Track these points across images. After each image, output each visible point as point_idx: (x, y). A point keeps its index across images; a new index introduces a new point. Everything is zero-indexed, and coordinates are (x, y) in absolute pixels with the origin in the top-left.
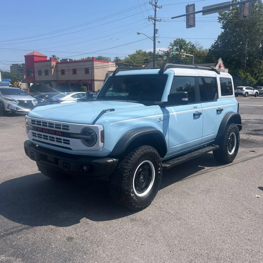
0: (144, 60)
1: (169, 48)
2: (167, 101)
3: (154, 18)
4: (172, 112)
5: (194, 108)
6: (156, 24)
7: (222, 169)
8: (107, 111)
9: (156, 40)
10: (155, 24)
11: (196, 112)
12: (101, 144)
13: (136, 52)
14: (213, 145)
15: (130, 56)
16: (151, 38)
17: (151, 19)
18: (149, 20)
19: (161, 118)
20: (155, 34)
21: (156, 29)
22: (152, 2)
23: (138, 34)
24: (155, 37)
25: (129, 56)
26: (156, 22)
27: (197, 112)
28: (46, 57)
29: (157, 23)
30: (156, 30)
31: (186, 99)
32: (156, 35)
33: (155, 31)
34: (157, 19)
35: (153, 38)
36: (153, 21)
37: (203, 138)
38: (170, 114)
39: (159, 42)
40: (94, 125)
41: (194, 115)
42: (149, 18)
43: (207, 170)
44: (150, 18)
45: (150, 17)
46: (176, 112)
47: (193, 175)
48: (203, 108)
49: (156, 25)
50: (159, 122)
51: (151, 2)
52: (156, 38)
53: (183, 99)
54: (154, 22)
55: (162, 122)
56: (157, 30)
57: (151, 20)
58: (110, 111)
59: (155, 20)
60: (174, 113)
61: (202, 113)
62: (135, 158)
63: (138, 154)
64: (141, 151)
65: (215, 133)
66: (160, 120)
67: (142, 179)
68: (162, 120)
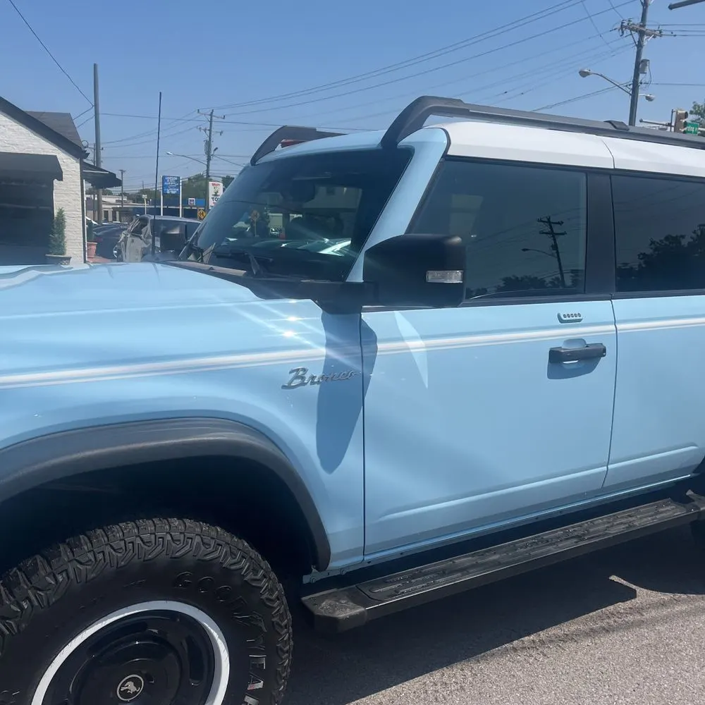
1: (674, 114)
2: (362, 281)
3: (638, 27)
4: (401, 339)
5: (561, 321)
6: (645, 43)
9: (641, 94)
10: (640, 46)
11: (570, 341)
14: (690, 493)
16: (624, 88)
17: (629, 29)
18: (623, 32)
19: (304, 370)
20: (638, 75)
21: (643, 58)
23: (584, 74)
24: (636, 84)
26: (645, 37)
27: (581, 341)
29: (647, 41)
30: (642, 61)
32: (641, 76)
33: (640, 66)
34: (649, 27)
35: (631, 87)
36: (636, 36)
37: (616, 469)
38: (380, 346)
39: (649, 99)
41: (556, 357)
42: (622, 25)
43: (639, 610)
44: (626, 27)
45: (625, 24)
46: (423, 337)
47: (554, 631)
48: (619, 326)
49: (644, 48)
50: (289, 387)
52: (641, 86)
53: (433, 276)
54: (637, 40)
55: (317, 387)
56: (645, 62)
57: (627, 32)
59: (642, 34)
60: (411, 344)
61: (604, 350)
62: (28, 598)
63: (60, 578)
64: (91, 556)
65: (695, 445)
66: (297, 377)
67: (135, 693)
68: (313, 378)
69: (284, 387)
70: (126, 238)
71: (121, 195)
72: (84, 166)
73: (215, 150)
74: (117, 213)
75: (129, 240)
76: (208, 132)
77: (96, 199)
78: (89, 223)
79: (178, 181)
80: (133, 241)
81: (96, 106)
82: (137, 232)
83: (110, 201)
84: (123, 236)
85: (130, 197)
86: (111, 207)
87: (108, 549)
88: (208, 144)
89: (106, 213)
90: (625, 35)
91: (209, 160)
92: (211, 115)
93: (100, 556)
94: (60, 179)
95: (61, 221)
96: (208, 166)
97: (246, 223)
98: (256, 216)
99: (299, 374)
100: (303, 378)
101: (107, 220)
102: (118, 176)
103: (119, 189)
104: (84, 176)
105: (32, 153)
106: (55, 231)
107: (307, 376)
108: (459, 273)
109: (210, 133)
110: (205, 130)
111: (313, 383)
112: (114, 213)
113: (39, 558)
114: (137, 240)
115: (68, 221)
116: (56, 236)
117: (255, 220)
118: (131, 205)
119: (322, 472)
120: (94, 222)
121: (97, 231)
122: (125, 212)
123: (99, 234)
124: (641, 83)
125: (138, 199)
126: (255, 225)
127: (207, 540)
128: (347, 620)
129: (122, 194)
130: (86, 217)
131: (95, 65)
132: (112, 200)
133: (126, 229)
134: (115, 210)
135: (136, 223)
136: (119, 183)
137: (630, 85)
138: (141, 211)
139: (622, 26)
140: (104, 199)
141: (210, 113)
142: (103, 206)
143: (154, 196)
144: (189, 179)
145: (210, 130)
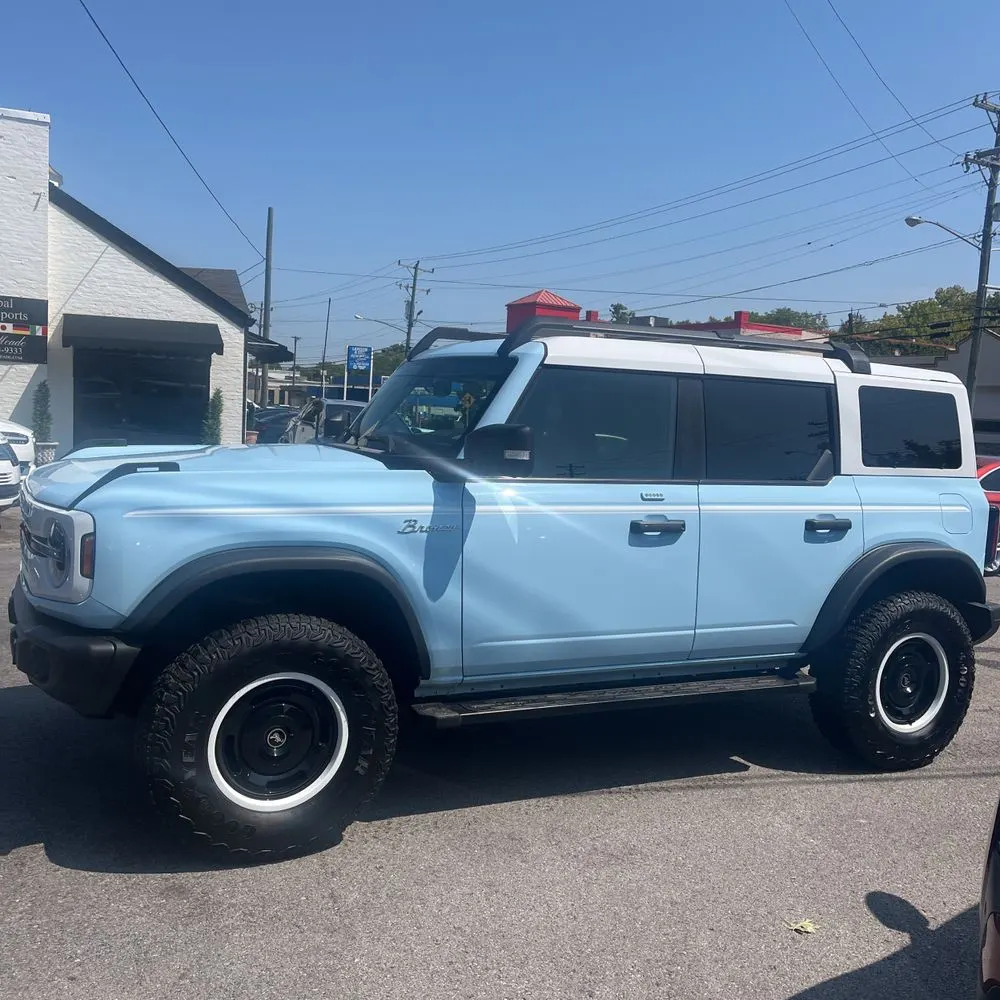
0: (932, 328)
3: (990, 161)
4: (496, 504)
5: (643, 499)
7: (822, 787)
8: (138, 470)
9: (995, 248)
10: (992, 185)
11: (651, 516)
12: (80, 582)
13: (937, 293)
15: (902, 311)
16: (971, 241)
17: (976, 162)
18: (968, 168)
19: (415, 521)
20: (991, 224)
22: (985, 98)
23: (911, 222)
24: (987, 236)
25: (898, 308)
28: (577, 310)
30: (996, 205)
31: (525, 456)
32: (995, 225)
33: (993, 211)
35: (981, 239)
36: (987, 172)
38: (477, 508)
40: (71, 513)
41: (637, 528)
43: (743, 778)
44: (972, 161)
45: (971, 157)
48: (705, 507)
50: (402, 533)
51: (981, 98)
52: (995, 239)
53: (509, 454)
54: (988, 178)
55: (425, 535)
57: (974, 167)
58: (157, 469)
59: (995, 169)
60: (502, 508)
61: (684, 526)
62: (216, 652)
63: (237, 642)
64: (257, 630)
65: (794, 623)
66: (410, 526)
67: (280, 743)
68: (422, 527)
69: (399, 532)
70: (295, 426)
71: (292, 369)
72: (249, 336)
73: (419, 314)
74: (286, 393)
75: (300, 428)
76: (411, 290)
77: (260, 374)
78: (251, 407)
79: (369, 353)
80: (303, 430)
81: (268, 259)
82: (308, 420)
83: (278, 377)
84: (291, 424)
85: (305, 372)
86: (278, 385)
87: (268, 628)
88: (410, 305)
89: (272, 392)
90: (972, 170)
91: (410, 325)
92: (416, 268)
93: (263, 632)
94: (220, 352)
95: (217, 405)
96: (409, 334)
97: (456, 410)
98: (469, 401)
99: (411, 523)
100: (413, 527)
101: (271, 403)
102: (291, 349)
103: (290, 364)
104: (248, 349)
105: (189, 321)
106: (210, 415)
107: (417, 526)
108: (527, 453)
109: (414, 291)
110: (407, 287)
111: (421, 531)
112: (282, 393)
113: (223, 631)
114: (308, 428)
115: (227, 404)
116: (210, 421)
117: (468, 405)
118: (306, 383)
119: (428, 601)
120: (256, 406)
121: (260, 417)
122: (295, 392)
123: (261, 420)
124: (995, 234)
125: (314, 374)
126: (467, 413)
127: (335, 633)
128: (444, 720)
129: (295, 368)
130: (247, 400)
131: (270, 209)
132: (281, 376)
133: (296, 415)
134: (283, 390)
135: (309, 408)
136: (290, 357)
137: (979, 236)
138: (318, 391)
139: (967, 159)
140: (271, 374)
141: (414, 265)
142: (269, 384)
143: (335, 372)
144: (383, 351)
145: (414, 288)
